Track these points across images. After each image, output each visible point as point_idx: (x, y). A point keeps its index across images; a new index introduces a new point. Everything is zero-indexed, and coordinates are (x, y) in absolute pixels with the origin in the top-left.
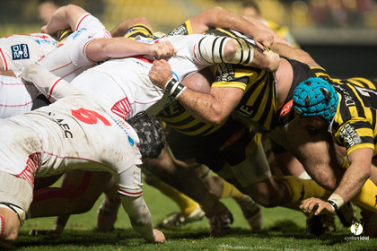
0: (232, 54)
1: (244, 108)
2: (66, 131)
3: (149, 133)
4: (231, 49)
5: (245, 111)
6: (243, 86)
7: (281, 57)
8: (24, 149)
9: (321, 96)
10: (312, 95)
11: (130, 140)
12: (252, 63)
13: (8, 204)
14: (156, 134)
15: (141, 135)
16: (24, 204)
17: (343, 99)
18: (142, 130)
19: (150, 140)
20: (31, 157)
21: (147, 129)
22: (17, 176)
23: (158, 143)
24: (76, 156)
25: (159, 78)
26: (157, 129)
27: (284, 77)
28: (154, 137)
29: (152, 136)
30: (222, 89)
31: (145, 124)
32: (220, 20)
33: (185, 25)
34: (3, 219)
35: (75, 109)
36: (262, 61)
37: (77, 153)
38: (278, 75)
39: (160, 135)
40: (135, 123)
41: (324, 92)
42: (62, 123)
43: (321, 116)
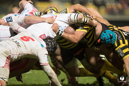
0: (81, 19)
1: (85, 39)
2: (18, 45)
3: (50, 43)
4: (81, 17)
5: (85, 40)
6: (86, 31)
7: (98, 22)
8: (4, 55)
9: (109, 37)
10: (106, 36)
11: (42, 45)
12: (88, 23)
13: (2, 78)
14: (53, 44)
15: (47, 44)
16: (7, 77)
17: (118, 37)
18: (48, 42)
19: (50, 46)
20: (7, 58)
21: (49, 42)
22: (3, 67)
23: (54, 47)
24: (22, 53)
25: (55, 29)
26: (53, 42)
27: (99, 29)
28: (52, 45)
29: (51, 44)
30: (79, 31)
31: (49, 40)
32: (79, 9)
33: (66, 9)
34: (1, 83)
35: (22, 37)
36: (91, 23)
37: (22, 52)
38: (97, 28)
39: (54, 44)
40: (45, 40)
41: (110, 35)
42: (17, 42)
43: (110, 43)
